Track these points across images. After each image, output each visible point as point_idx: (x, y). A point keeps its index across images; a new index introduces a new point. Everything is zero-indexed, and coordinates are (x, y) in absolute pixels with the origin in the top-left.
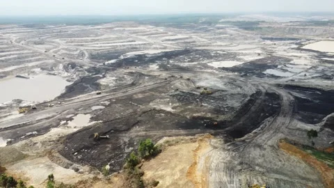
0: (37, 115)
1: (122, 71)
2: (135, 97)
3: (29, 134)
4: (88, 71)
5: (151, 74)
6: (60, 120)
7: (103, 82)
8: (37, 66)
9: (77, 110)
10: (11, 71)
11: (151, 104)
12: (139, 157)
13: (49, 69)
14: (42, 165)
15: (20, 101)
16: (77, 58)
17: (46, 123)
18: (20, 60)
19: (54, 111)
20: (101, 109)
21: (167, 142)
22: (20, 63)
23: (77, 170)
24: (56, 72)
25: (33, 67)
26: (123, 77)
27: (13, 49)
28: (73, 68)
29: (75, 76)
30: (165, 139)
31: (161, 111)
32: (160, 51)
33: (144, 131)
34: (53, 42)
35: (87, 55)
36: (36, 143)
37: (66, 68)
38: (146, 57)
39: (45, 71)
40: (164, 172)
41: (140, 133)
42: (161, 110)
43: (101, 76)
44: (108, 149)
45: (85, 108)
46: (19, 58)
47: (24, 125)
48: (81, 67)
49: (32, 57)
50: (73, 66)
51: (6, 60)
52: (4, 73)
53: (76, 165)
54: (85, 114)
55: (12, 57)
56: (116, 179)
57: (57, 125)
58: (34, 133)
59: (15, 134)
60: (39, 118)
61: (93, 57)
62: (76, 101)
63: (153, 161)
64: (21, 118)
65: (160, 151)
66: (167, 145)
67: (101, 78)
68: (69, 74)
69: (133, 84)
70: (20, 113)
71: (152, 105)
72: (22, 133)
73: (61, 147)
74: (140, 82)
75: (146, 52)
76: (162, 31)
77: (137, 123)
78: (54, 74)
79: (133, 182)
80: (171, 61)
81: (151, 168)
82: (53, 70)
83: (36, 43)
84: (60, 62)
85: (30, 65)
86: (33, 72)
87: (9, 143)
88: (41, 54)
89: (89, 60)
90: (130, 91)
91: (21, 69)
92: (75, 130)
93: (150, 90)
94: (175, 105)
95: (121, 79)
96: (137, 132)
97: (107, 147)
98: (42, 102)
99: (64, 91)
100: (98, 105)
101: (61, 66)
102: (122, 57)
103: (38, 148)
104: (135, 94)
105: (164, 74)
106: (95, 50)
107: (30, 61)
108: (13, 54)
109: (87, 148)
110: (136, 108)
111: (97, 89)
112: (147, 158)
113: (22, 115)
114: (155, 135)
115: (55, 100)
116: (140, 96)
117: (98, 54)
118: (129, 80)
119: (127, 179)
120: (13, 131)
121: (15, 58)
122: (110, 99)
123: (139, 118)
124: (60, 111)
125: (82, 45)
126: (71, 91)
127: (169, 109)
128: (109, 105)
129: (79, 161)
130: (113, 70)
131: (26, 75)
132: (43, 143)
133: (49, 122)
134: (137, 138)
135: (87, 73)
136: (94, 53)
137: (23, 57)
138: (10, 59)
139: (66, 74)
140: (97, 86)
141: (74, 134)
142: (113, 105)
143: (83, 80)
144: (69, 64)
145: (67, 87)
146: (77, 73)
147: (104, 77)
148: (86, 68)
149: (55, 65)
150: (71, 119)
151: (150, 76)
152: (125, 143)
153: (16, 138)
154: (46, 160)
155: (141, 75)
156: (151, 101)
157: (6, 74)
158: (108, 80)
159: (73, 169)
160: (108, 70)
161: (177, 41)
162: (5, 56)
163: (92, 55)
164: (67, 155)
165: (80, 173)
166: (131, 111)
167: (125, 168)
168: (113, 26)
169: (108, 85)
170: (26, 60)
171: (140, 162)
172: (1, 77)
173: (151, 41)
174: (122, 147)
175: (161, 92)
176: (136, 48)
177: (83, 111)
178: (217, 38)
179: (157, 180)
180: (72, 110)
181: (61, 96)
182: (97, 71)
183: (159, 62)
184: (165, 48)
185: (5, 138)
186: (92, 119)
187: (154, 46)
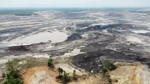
0: (59, 47)
1: (91, 32)
2: (98, 43)
3: (57, 54)
4: (76, 31)
5: (105, 34)
6: (68, 50)
7: (83, 36)
8: (55, 28)
9: (74, 46)
10: (46, 29)
11: (106, 47)
12: (107, 69)
13: (60, 29)
14: (66, 67)
15: (50, 41)
16: (71, 25)
17: (63, 51)
18: (49, 25)
19: (66, 46)
20: (84, 47)
21: (119, 64)
22: (49, 26)
23: (80, 71)
24: (63, 31)
25: (54, 28)
26: (92, 35)
28: (70, 29)
29: (70, 33)
30: (117, 63)
31: (112, 51)
32: (107, 24)
33: (106, 58)
35: (75, 24)
36: (61, 58)
37: (67, 29)
38: (101, 26)
39: (58, 30)
40: (120, 77)
41: (104, 59)
42: (112, 50)
43: (82, 33)
44: (91, 64)
45: (77, 46)
46: (49, 24)
47: (55, 50)
48: (73, 29)
49: (53, 24)
50: (70, 28)
52: (43, 30)
53: (79, 68)
54: (78, 49)
55: (46, 24)
56: (98, 76)
57: (67, 52)
58: (59, 54)
59: (52, 53)
62: (73, 43)
63: (113, 72)
64: (53, 48)
65: (116, 68)
66: (119, 65)
67: (82, 34)
68: (68, 32)
69: (96, 38)
70: (52, 46)
71: (107, 48)
72: (55, 53)
73: (72, 60)
74: (100, 37)
75: (100, 24)
76: (107, 15)
77: (102, 55)
78: (62, 32)
79: (106, 79)
80: (113, 29)
81: (113, 74)
82: (62, 30)
83: (55, 19)
84: (64, 27)
85: (53, 27)
86: (54, 30)
87: (50, 57)
88: (57, 23)
89: (76, 26)
90: (96, 41)
91: (50, 29)
92: (76, 55)
93: (105, 41)
94: (117, 49)
95: (91, 35)
96: (102, 58)
97: (90, 63)
98: (59, 42)
99: (67, 39)
100: (83, 45)
101: (65, 28)
102: (90, 26)
103: (62, 60)
104: (98, 42)
105: (110, 34)
106: (78, 22)
107: (53, 26)
109: (83, 62)
110: (99, 48)
111: (81, 39)
112: (111, 70)
113: (53, 46)
114: (111, 61)
115: (64, 42)
116: (101, 43)
117: (80, 24)
118: (94, 36)
119: (103, 77)
120: (51, 52)
121: (47, 24)
122: (88, 44)
123: (103, 53)
124: (68, 46)
125: (73, 20)
126: (70, 39)
127: (115, 50)
128: (87, 46)
129: (80, 67)
130: (87, 31)
131: (51, 31)
132: (65, 58)
133: (64, 50)
134: (103, 61)
138: (45, 25)
139: (67, 32)
140: (81, 38)
141: (76, 56)
142: (89, 46)
143: (74, 34)
144: (68, 28)
145: (68, 37)
146: (71, 32)
147: (83, 34)
148: (75, 29)
149: (63, 28)
150: (72, 50)
151: (103, 35)
152: (98, 62)
153: (53, 55)
154: (67, 65)
155: (100, 34)
156: (106, 46)
157: (44, 30)
158: (85, 35)
159: (78, 70)
160: (84, 31)
161: (115, 20)
162: (44, 23)
163: (77, 25)
164: (75, 64)
165: (82, 72)
166: (97, 49)
167: (101, 73)
168: (86, 12)
169: (85, 38)
170: (51, 25)
171: (108, 71)
172: (42, 31)
173: (103, 19)
174: (97, 64)
175: (110, 42)
176: (96, 22)
177: (77, 47)
178: (136, 19)
179: (117, 80)
180: (72, 47)
181: (66, 41)
182: (80, 31)
183: (107, 29)
184: (109, 23)
185: (49, 54)
186: (81, 51)
187: (104, 22)
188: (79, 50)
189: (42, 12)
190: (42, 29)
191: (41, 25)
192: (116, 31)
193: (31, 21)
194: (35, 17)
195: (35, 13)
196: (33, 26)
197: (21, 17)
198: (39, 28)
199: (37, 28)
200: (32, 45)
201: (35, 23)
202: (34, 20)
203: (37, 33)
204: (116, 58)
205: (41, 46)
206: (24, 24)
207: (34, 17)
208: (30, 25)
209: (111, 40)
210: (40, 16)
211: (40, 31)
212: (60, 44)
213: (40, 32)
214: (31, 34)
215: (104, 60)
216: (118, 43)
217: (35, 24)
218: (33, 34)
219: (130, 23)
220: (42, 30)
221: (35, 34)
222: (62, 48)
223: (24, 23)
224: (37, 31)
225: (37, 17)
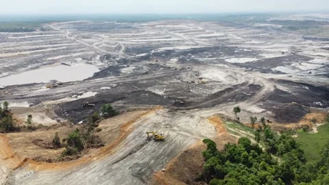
0: (58, 90)
4: (119, 61)
6: (73, 94)
7: (124, 70)
8: (80, 56)
10: (59, 59)
13: (88, 60)
16: (114, 51)
17: (62, 96)
18: (68, 51)
22: (67, 53)
24: (93, 62)
25: (76, 57)
26: (142, 67)
27: (65, 41)
28: (107, 59)
29: (106, 66)
32: (189, 48)
34: (99, 37)
35: (123, 49)
37: (102, 59)
39: (85, 61)
46: (67, 49)
48: (114, 58)
49: (78, 48)
50: (108, 57)
51: (57, 51)
52: (52, 60)
55: (62, 48)
68: (103, 64)
75: (177, 48)
76: (201, 28)
78: (91, 64)
80: (193, 56)
81: (104, 123)
82: (91, 60)
83: (84, 37)
84: (98, 54)
85: (75, 55)
86: (75, 61)
88: (85, 46)
89: (123, 53)
91: (67, 58)
101: (98, 57)
102: (153, 52)
106: (132, 44)
107: (76, 52)
108: (64, 46)
117: (133, 48)
120: (37, 99)
121: (64, 49)
122: (118, 83)
125: (122, 40)
131: (69, 63)
135: (116, 63)
136: (130, 47)
137: (71, 49)
138: (60, 50)
139: (100, 64)
142: (118, 87)
143: (110, 68)
144: (105, 56)
146: (109, 63)
148: (118, 59)
149: (94, 56)
153: (37, 103)
157: (54, 61)
160: (135, 61)
162: (57, 47)
163: (127, 49)
169: (126, 73)
170: (73, 50)
173: (186, 38)
176: (170, 44)
178: (254, 37)
184: (196, 44)
187: (187, 43)
190: (50, 58)
191: (49, 52)
193: (29, 42)
196: (32, 54)
197: (11, 36)
198: (44, 57)
199: (40, 58)
200: (7, 87)
201: (38, 47)
202: (36, 42)
203: (38, 67)
206: (11, 49)
207: (38, 34)
208: (25, 50)
210: (54, 33)
211: (45, 63)
214: (24, 69)
217: (38, 49)
219: (240, 44)
220: (49, 60)
221: (32, 68)
223: (13, 47)
224: (37, 62)
225: (45, 34)
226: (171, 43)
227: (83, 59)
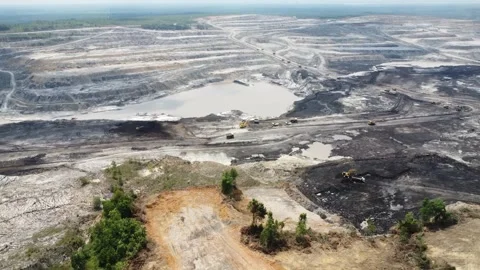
0: (263, 134)
1: (377, 90)
2: (399, 130)
3: (256, 155)
4: (325, 84)
5: (425, 98)
6: (292, 145)
7: (346, 101)
8: (258, 71)
9: (313, 135)
10: (229, 74)
11: (425, 146)
12: (419, 223)
13: (273, 77)
14: (279, 199)
15: (239, 113)
16: (310, 65)
17: (275, 146)
18: (239, 61)
19: (284, 132)
20: (346, 141)
21: (466, 210)
22: (240, 65)
23: (324, 217)
24: (281, 81)
25: (254, 71)
26: (378, 99)
27: (233, 46)
28: (303, 78)
29: (305, 89)
30: (460, 205)
31: (446, 160)
32: (438, 64)
33: (419, 185)
34: (280, 41)
35: (323, 61)
36: (268, 169)
37: (294, 77)
38: (414, 72)
39: (268, 79)
40: (463, 256)
41: (412, 187)
42: (447, 158)
43: (343, 93)
44: (364, 199)
45: (324, 135)
46: (238, 58)
47: (249, 143)
48: (315, 77)
49: (253, 58)
50: (304, 75)
51: (225, 60)
52: (221, 75)
53: (320, 210)
54: (325, 143)
55: (230, 56)
56: (383, 244)
57: (289, 152)
58: (261, 156)
59: (239, 152)
60: (265, 138)
61: (331, 65)
62: (311, 123)
63: (441, 234)
64: (246, 134)
65: (455, 222)
66: (466, 215)
67: (343, 96)
68: (298, 86)
69: (393, 112)
70: (242, 128)
71: (428, 148)
72: (248, 154)
73: (300, 181)
74: (406, 109)
75: (414, 64)
76: (445, 31)
77: (407, 171)
78: (279, 84)
79: (410, 255)
80: (460, 83)
81: (438, 244)
82: (278, 78)
83: (258, 41)
84: (287, 69)
85: (251, 68)
86: (253, 78)
87: (234, 162)
88: (264, 56)
89: (325, 69)
90: (390, 122)
91: (242, 73)
92: (316, 163)
93: (424, 124)
94: (468, 154)
95: (374, 101)
96: (409, 184)
97: (361, 196)
98: (264, 118)
99: (292, 108)
100: (342, 134)
101: (288, 74)
102: (375, 69)
103: (269, 176)
104: (399, 126)
105: (447, 101)
106: (335, 55)
107: (251, 64)
108: (232, 53)
109: (336, 191)
110: (399, 148)
111: (338, 112)
112: (433, 227)
113: (245, 130)
114: (440, 195)
115: (281, 117)
116: (407, 131)
117: (339, 61)
118: (387, 104)
119: (401, 249)
120: (237, 148)
121: (234, 59)
122: (360, 129)
123: (410, 165)
124: (291, 134)
125: (317, 47)
126: (303, 109)
127: (459, 159)
128: (359, 137)
129: (324, 205)
130: (362, 86)
131: (245, 81)
132: (277, 171)
133: (279, 146)
134: (409, 193)
135: (322, 87)
136: (333, 59)
137: (243, 58)
138: (228, 59)
139: (294, 85)
140: (339, 108)
141: (314, 168)
142: (365, 138)
143: (318, 95)
144: (298, 72)
145: (295, 103)
146: (309, 86)
147: (348, 95)
148: (321, 79)
149: (281, 72)
150: (305, 147)
151: (421, 102)
152: (389, 196)
153: (241, 158)
154: (282, 193)
155: (407, 99)
156: (426, 141)
157: (223, 77)
158: (354, 100)
159: (318, 213)
160: (355, 86)
161: (472, 50)
162: (223, 54)
163: (329, 61)
164: (308, 194)
165: (328, 221)
166: (392, 150)
167: (395, 232)
168: (364, 21)
169: (353, 108)
170: (246, 61)
171: (420, 230)
172: (218, 80)
173: (424, 47)
174: (386, 200)
175: (442, 130)
176: (398, 57)
177: (321, 139)
179: (453, 265)
180: (307, 135)
181: (289, 114)
182: (338, 85)
183: (437, 82)
184: (449, 60)
185: (229, 155)
186: (334, 152)
188: (329, 148)
189: (221, 17)
190: (217, 72)
191: (214, 61)
192: (469, 91)
193: (185, 45)
194: (199, 34)
195: (200, 21)
196: (191, 64)
197: (159, 35)
198: (209, 69)
199: (204, 70)
200: (182, 121)
201: (197, 53)
202: (194, 45)
203: (202, 85)
204: (457, 188)
205: (209, 125)
206: (164, 54)
207: (195, 34)
208: (182, 58)
209: (446, 123)
210: (216, 33)
211: (211, 78)
212: (269, 123)
213: (211, 82)
214: (183, 87)
215: (413, 191)
216: (473, 135)
217: (198, 57)
218: (188, 89)
220: (217, 75)
221: (194, 87)
222: (272, 137)
223: (165, 51)
224: (200, 77)
225: (204, 34)
226: (400, 54)
227: (264, 75)
